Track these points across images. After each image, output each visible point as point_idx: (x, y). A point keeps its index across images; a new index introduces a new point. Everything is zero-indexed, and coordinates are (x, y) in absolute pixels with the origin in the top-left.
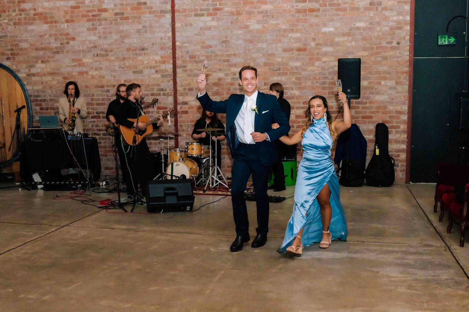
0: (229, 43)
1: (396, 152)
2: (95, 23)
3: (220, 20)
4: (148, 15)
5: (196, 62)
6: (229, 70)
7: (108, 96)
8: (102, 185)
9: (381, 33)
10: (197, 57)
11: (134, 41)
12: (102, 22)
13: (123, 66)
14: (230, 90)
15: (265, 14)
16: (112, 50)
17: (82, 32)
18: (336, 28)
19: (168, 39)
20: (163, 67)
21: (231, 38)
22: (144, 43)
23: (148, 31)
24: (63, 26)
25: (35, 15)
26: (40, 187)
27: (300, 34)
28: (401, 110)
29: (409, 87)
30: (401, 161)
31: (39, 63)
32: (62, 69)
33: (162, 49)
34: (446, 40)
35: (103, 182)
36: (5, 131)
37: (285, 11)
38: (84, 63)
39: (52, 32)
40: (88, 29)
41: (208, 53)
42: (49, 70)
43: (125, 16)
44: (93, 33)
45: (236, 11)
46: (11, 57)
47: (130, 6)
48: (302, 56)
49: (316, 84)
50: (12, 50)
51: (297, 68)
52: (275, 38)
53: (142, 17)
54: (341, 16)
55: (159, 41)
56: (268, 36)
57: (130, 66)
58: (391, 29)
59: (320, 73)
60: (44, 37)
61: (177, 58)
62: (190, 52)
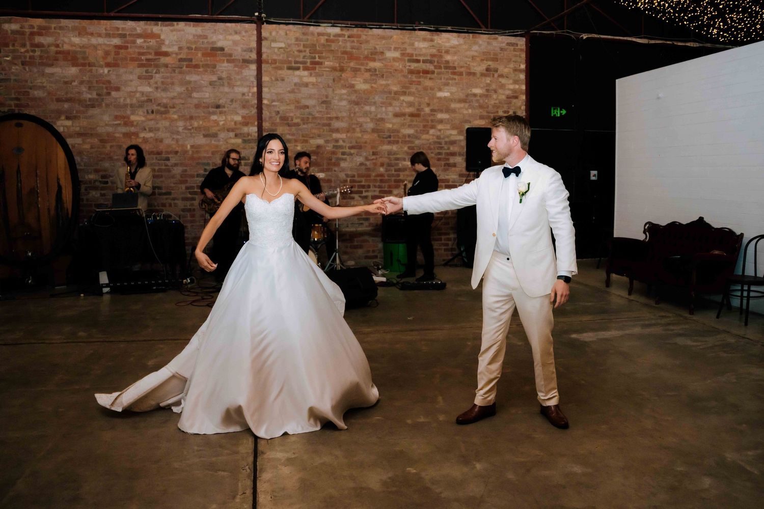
0: (330, 103)
2: (150, 69)
3: (320, 76)
4: (225, 64)
5: (289, 125)
6: (331, 136)
8: (186, 283)
9: (497, 102)
10: (290, 119)
11: (206, 95)
12: (160, 69)
13: (190, 128)
14: (331, 160)
15: (373, 71)
16: (175, 106)
17: (131, 81)
18: (451, 93)
19: (252, 96)
20: (245, 130)
21: (333, 98)
22: (219, 99)
23: (226, 84)
24: (102, 71)
25: (57, 53)
27: (413, 98)
31: (62, 120)
32: (98, 128)
33: (244, 107)
34: (559, 112)
35: (186, 279)
37: (396, 70)
38: (133, 122)
39: (84, 78)
40: (140, 78)
41: (304, 115)
42: (77, 129)
43: (194, 63)
44: (147, 83)
45: (339, 66)
47: (201, 50)
48: (415, 123)
51: (409, 136)
52: (385, 101)
53: (217, 66)
54: (457, 81)
55: (240, 97)
56: (377, 98)
57: (200, 128)
58: (508, 97)
59: (435, 143)
60: (71, 84)
61: (263, 119)
62: (281, 112)
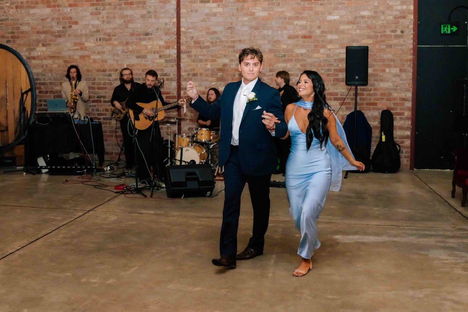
0: (235, 29)
1: (400, 138)
2: (99, 7)
3: (226, 6)
5: (201, 48)
6: (234, 56)
7: (109, 80)
8: (107, 170)
9: (385, 22)
10: (202, 43)
11: (138, 26)
12: (106, 7)
13: (126, 51)
14: (235, 76)
16: (116, 34)
17: (86, 16)
18: (341, 16)
19: (173, 25)
20: (167, 52)
21: (236, 25)
22: (148, 28)
23: (153, 16)
24: (66, 10)
26: (44, 171)
27: (305, 22)
28: (405, 97)
29: (413, 74)
30: (405, 148)
31: (40, 47)
32: (63, 53)
33: (166, 34)
34: (449, 29)
35: (107, 167)
36: (8, 114)
38: (86, 47)
39: (55, 16)
40: (92, 14)
41: (213, 39)
42: (50, 53)
44: (97, 18)
46: (12, 40)
48: (307, 44)
49: (321, 71)
50: (13, 33)
51: (302, 55)
52: (281, 25)
53: (147, 3)
54: (346, 5)
55: (163, 26)
56: (273, 23)
57: (133, 51)
58: (395, 18)
59: (325, 61)
60: (46, 20)
61: (181, 43)
62: (194, 38)
